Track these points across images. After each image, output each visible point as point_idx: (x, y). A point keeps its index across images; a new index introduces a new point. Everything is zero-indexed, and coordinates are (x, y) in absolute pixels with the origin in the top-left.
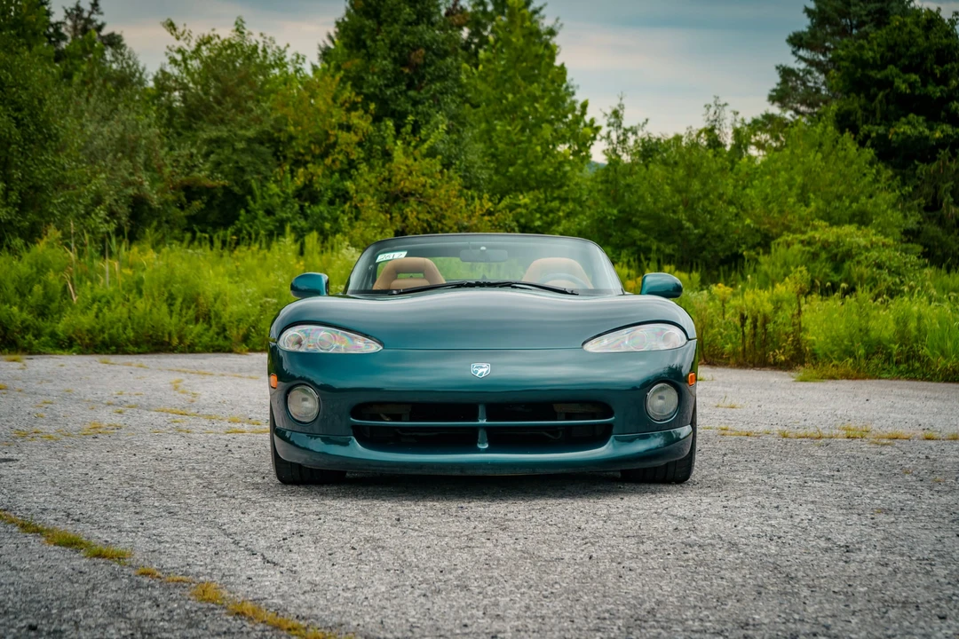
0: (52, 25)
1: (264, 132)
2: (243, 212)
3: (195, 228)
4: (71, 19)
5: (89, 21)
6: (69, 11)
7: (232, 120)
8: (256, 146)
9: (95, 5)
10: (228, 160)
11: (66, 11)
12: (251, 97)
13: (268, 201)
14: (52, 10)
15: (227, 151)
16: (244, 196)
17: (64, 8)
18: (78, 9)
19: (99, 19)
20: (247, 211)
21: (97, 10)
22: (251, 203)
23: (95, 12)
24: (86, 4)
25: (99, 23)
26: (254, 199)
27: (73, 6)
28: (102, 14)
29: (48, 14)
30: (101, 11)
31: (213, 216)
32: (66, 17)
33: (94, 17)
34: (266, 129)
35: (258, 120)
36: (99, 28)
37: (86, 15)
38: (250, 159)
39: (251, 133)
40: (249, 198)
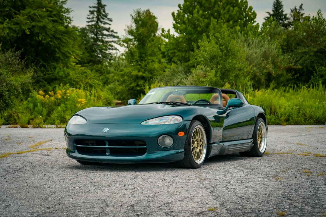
0: (284, 15)
1: (321, 49)
2: (312, 77)
3: (298, 83)
4: (293, 12)
5: (299, 13)
6: (292, 10)
7: (311, 45)
8: (319, 54)
9: (301, 7)
10: (308, 59)
11: (291, 10)
12: (317, 37)
13: (321, 73)
14: (283, 10)
15: (307, 56)
17: (290, 9)
18: (296, 9)
19: (302, 12)
20: (314, 76)
21: (302, 9)
22: (315, 74)
23: (301, 9)
24: (298, 8)
25: (302, 13)
26: (316, 73)
27: (294, 8)
28: (303, 10)
29: (282, 11)
30: (303, 9)
31: (303, 78)
32: (291, 12)
33: (300, 11)
34: (322, 48)
35: (319, 45)
36: (302, 15)
37: (298, 11)
38: (316, 58)
39: (316, 50)
40: (314, 72)
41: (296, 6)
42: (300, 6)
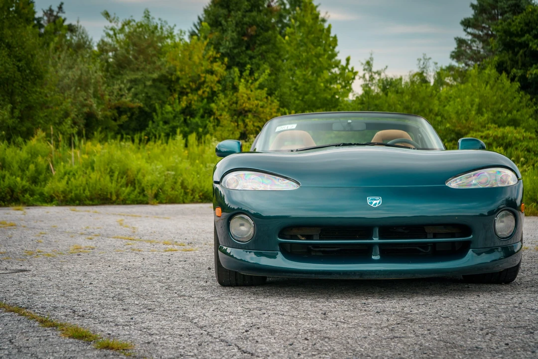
0: (36, 19)
1: (162, 75)
2: (150, 122)
3: (123, 132)
4: (47, 16)
5: (57, 17)
6: (46, 11)
7: (144, 68)
8: (158, 84)
9: (60, 8)
10: (142, 92)
11: (44, 12)
13: (165, 115)
14: (36, 10)
15: (140, 87)
16: (151, 113)
17: (42, 9)
18: (51, 10)
19: (62, 16)
20: (153, 122)
22: (155, 117)
23: (60, 12)
24: (55, 9)
25: (63, 18)
26: (157, 114)
27: (48, 8)
28: (64, 13)
29: (34, 13)
30: (64, 11)
31: (133, 125)
32: (44, 15)
33: (60, 14)
34: (164, 73)
35: (159, 68)
36: (63, 21)
37: (55, 13)
38: (154, 91)
39: (155, 76)
40: (154, 114)
41: (51, 6)
42: (59, 6)
